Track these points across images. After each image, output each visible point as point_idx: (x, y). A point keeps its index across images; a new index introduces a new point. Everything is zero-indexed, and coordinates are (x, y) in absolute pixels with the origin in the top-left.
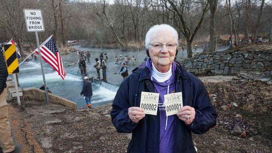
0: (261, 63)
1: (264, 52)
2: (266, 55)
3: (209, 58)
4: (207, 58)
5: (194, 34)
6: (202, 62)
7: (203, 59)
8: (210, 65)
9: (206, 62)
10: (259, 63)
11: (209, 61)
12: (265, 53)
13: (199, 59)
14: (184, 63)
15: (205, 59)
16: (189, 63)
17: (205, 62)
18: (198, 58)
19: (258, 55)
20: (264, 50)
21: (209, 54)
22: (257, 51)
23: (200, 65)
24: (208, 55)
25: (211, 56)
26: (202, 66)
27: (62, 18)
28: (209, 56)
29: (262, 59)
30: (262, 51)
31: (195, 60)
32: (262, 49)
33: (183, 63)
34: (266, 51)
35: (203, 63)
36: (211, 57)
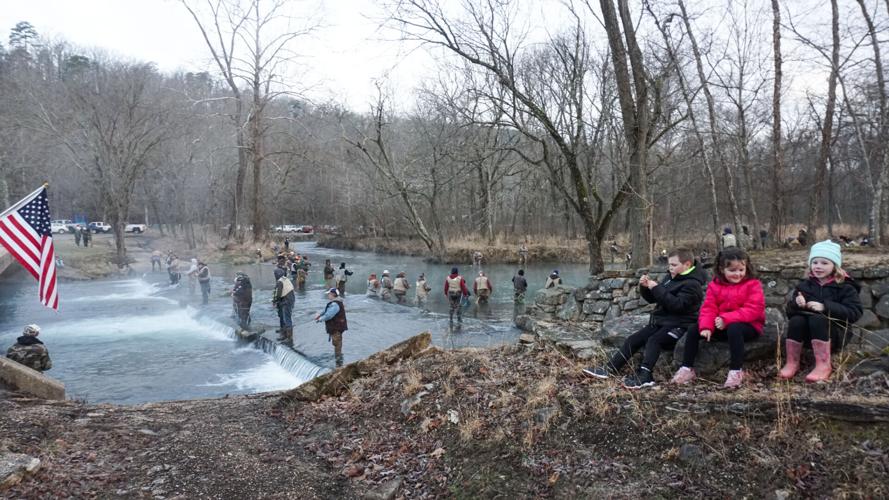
0: (776, 309)
1: (786, 273)
2: (791, 285)
3: (626, 289)
4: (622, 289)
5: (610, 212)
6: (608, 303)
7: (611, 290)
8: (627, 310)
9: (617, 303)
10: (770, 309)
11: (624, 298)
12: (787, 276)
13: (598, 292)
14: (559, 304)
15: (614, 292)
16: (571, 304)
17: (615, 300)
18: (598, 289)
19: (765, 282)
20: (783, 268)
21: (628, 276)
22: (765, 269)
23: (600, 311)
24: (622, 279)
25: (630, 281)
26: (604, 314)
27: (258, 157)
28: (625, 282)
29: (776, 298)
30: (778, 269)
31: (588, 296)
32: (781, 264)
33: (555, 303)
34: (792, 270)
35: (610, 305)
36: (631, 285)
